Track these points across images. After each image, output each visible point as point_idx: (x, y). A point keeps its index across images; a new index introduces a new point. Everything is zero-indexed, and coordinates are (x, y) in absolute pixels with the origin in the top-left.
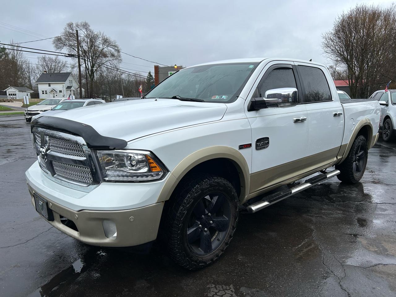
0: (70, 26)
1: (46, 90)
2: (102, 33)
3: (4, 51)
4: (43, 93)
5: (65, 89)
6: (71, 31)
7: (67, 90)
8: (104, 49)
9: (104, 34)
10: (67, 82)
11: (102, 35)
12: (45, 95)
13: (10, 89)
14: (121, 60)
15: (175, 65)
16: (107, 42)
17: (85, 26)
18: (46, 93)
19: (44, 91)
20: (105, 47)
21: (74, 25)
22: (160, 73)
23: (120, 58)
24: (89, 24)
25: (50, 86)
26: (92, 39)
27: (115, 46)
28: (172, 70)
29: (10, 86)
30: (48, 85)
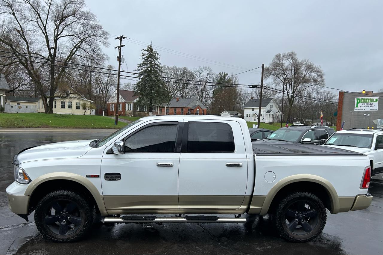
0: (278, 57)
1: (250, 114)
2: (307, 60)
3: (229, 82)
4: (247, 117)
5: (265, 113)
6: (278, 61)
7: (266, 114)
8: (306, 75)
9: (309, 61)
10: (268, 106)
11: (306, 62)
12: (248, 118)
13: (225, 113)
14: (324, 84)
15: (364, 90)
16: (310, 68)
17: (292, 55)
18: (250, 117)
19: (248, 115)
20: (307, 73)
21: (281, 56)
22: (345, 99)
23: (323, 83)
24: (296, 53)
25: (253, 110)
26: (297, 67)
27: (318, 71)
28: (360, 96)
29: (225, 110)
30: (252, 110)
